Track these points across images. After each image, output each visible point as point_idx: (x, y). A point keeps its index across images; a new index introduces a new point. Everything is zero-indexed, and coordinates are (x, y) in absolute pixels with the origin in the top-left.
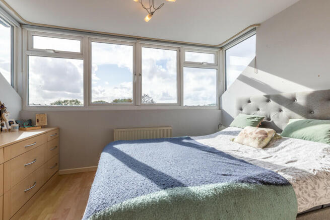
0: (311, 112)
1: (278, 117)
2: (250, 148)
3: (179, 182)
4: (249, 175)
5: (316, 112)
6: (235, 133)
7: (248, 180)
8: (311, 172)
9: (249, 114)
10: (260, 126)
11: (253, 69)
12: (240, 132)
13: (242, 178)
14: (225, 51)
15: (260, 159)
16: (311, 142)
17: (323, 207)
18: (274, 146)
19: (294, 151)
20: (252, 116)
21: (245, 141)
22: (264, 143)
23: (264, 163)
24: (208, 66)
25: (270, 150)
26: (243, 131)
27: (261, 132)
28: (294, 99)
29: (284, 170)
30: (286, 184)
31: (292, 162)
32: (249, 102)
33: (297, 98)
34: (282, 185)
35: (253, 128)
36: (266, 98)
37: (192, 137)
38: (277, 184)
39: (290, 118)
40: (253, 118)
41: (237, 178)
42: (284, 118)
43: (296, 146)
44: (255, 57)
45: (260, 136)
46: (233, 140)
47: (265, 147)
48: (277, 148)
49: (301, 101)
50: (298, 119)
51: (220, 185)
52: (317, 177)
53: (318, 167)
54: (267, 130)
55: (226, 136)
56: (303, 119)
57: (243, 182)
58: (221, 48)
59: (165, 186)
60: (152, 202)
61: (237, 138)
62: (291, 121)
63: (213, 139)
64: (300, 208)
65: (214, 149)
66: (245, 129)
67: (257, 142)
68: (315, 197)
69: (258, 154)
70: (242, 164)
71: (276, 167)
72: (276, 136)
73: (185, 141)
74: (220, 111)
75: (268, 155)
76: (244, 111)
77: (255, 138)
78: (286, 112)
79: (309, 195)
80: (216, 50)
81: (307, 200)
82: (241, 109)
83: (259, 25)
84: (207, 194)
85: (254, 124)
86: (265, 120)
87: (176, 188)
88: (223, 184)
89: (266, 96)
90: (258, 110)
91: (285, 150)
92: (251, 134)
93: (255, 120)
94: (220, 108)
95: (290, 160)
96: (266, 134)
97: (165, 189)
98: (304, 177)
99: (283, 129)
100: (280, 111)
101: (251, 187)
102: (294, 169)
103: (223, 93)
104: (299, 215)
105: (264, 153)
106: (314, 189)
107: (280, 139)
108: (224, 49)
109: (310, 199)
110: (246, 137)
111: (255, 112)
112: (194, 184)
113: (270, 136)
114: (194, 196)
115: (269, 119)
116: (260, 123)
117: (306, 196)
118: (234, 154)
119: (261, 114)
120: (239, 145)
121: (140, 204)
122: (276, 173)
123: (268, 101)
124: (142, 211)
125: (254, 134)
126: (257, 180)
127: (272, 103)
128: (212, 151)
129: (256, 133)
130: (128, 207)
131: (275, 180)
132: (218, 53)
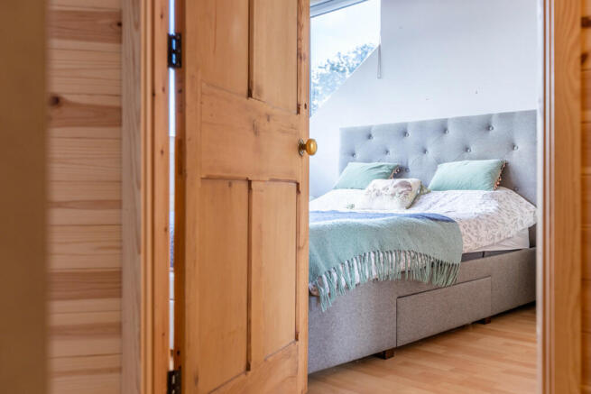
0: (467, 149)
1: (421, 163)
5: (473, 150)
7: (414, 216)
9: (370, 162)
18: (421, 204)
19: (450, 204)
20: (377, 164)
22: (408, 201)
27: (401, 184)
28: (445, 129)
30: (452, 221)
32: (370, 137)
34: (448, 221)
35: (386, 180)
39: (439, 163)
40: (381, 166)
42: (431, 163)
43: (452, 197)
44: (380, 46)
45: (401, 190)
46: (352, 206)
48: (427, 205)
54: (409, 181)
57: (410, 217)
64: (466, 247)
66: (373, 183)
67: (397, 199)
68: (479, 237)
72: (423, 189)
76: (358, 156)
77: (393, 195)
78: (432, 152)
79: (472, 234)
81: (471, 239)
82: (353, 154)
85: (387, 176)
90: (387, 152)
92: (386, 189)
93: (384, 169)
96: (410, 186)
100: (425, 151)
101: (420, 221)
106: (476, 228)
110: (377, 195)
117: (469, 234)
119: (391, 159)
123: (404, 134)
125: (391, 189)
126: (423, 216)
129: (395, 187)
131: (439, 217)
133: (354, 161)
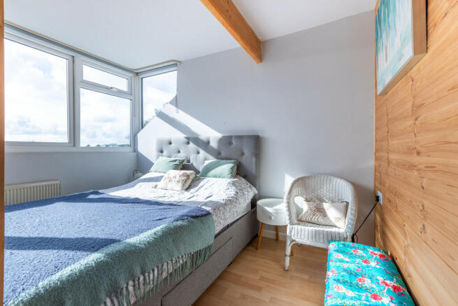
0: (219, 154)
1: (196, 159)
2: (174, 192)
3: (111, 240)
4: (182, 214)
5: (223, 154)
6: (158, 179)
7: (181, 218)
8: (222, 201)
9: (169, 157)
10: (182, 169)
11: (174, 108)
12: (162, 177)
13: (176, 218)
14: (142, 78)
15: (185, 200)
16: (220, 179)
17: (228, 226)
18: (194, 186)
19: (210, 188)
20: (173, 159)
21: (170, 186)
22: (187, 185)
23: (190, 202)
24: (119, 93)
25: (192, 190)
26: (166, 175)
27: (183, 175)
28: (208, 142)
29: (206, 204)
30: (208, 214)
31: (209, 197)
32: (170, 143)
33: (211, 142)
34: (205, 215)
35: (176, 171)
36: (187, 140)
37: (100, 191)
38: (202, 216)
39: (206, 159)
40: (175, 161)
41: (172, 219)
42: (201, 159)
43: (211, 184)
44: (176, 97)
45: (183, 178)
46: (156, 187)
47: (187, 189)
48: (197, 188)
49: (214, 144)
50: (212, 160)
51: (159, 228)
52: (225, 204)
53: (225, 197)
54: (188, 172)
55: (147, 183)
56: (215, 160)
57: (177, 220)
58: (137, 74)
59: (96, 248)
60: (85, 268)
61: (161, 184)
62: (207, 162)
63: (132, 189)
64: (217, 230)
65: (137, 199)
66: (168, 173)
67: (180, 185)
68: (225, 219)
69: (182, 196)
70: (172, 207)
71: (199, 203)
72: (196, 177)
73: (91, 196)
74: (135, 153)
75: (192, 195)
76: (165, 153)
77: (178, 182)
78: (203, 153)
79: (221, 218)
80: (131, 75)
81: (220, 223)
82: (162, 152)
83: (180, 62)
84: (148, 239)
85: (176, 167)
86: (185, 163)
87: (113, 245)
88: (161, 227)
89: (186, 138)
90: (179, 152)
91: (203, 188)
92: (175, 177)
93: (177, 163)
94: (135, 150)
95: (207, 196)
96: (188, 176)
97: (97, 250)
98: (218, 206)
99: (200, 171)
100: (198, 153)
101: (185, 223)
102: (211, 202)
103: (139, 131)
104: (216, 236)
105: (187, 194)
106: (224, 213)
107: (199, 179)
108: (141, 77)
109: (222, 222)
110: (170, 181)
111: (175, 155)
112: (131, 236)
113: (191, 177)
114: (135, 246)
115: (189, 161)
116: (181, 166)
117: (220, 220)
118: (161, 200)
119: (181, 156)
120: (164, 191)
121: (69, 276)
122: (200, 207)
123: (188, 143)
124: (74, 283)
125: (178, 177)
126: (188, 216)
127: (192, 145)
128: (136, 201)
129: (180, 176)
130: (50, 287)
131: (200, 213)
132: (133, 79)
133: (162, 156)
